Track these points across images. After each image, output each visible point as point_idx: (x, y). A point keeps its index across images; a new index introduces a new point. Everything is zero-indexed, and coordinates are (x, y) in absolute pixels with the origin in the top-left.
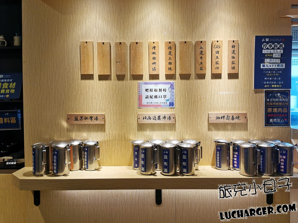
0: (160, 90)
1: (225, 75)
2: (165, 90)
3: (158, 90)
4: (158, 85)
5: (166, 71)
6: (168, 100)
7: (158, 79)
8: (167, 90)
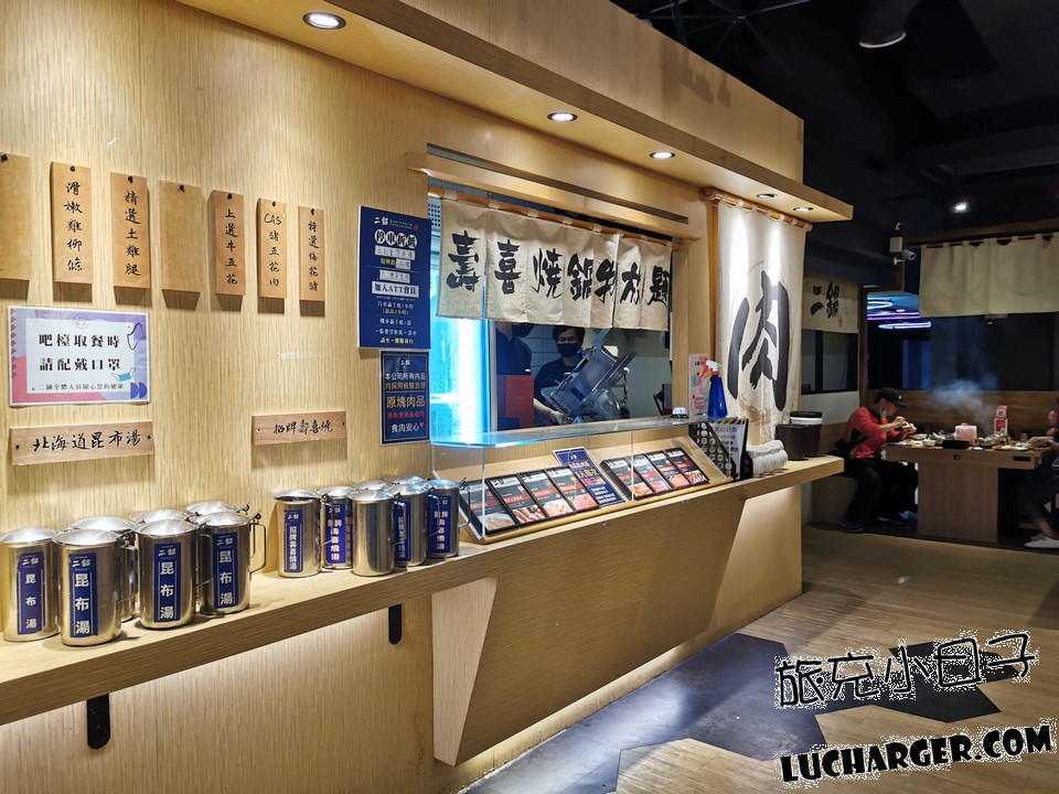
0: (97, 341)
1: (292, 305)
2: (113, 341)
3: (89, 342)
4: (87, 322)
5: (118, 274)
6: (125, 377)
7: (90, 300)
8: (123, 342)
